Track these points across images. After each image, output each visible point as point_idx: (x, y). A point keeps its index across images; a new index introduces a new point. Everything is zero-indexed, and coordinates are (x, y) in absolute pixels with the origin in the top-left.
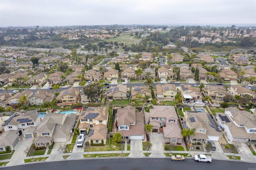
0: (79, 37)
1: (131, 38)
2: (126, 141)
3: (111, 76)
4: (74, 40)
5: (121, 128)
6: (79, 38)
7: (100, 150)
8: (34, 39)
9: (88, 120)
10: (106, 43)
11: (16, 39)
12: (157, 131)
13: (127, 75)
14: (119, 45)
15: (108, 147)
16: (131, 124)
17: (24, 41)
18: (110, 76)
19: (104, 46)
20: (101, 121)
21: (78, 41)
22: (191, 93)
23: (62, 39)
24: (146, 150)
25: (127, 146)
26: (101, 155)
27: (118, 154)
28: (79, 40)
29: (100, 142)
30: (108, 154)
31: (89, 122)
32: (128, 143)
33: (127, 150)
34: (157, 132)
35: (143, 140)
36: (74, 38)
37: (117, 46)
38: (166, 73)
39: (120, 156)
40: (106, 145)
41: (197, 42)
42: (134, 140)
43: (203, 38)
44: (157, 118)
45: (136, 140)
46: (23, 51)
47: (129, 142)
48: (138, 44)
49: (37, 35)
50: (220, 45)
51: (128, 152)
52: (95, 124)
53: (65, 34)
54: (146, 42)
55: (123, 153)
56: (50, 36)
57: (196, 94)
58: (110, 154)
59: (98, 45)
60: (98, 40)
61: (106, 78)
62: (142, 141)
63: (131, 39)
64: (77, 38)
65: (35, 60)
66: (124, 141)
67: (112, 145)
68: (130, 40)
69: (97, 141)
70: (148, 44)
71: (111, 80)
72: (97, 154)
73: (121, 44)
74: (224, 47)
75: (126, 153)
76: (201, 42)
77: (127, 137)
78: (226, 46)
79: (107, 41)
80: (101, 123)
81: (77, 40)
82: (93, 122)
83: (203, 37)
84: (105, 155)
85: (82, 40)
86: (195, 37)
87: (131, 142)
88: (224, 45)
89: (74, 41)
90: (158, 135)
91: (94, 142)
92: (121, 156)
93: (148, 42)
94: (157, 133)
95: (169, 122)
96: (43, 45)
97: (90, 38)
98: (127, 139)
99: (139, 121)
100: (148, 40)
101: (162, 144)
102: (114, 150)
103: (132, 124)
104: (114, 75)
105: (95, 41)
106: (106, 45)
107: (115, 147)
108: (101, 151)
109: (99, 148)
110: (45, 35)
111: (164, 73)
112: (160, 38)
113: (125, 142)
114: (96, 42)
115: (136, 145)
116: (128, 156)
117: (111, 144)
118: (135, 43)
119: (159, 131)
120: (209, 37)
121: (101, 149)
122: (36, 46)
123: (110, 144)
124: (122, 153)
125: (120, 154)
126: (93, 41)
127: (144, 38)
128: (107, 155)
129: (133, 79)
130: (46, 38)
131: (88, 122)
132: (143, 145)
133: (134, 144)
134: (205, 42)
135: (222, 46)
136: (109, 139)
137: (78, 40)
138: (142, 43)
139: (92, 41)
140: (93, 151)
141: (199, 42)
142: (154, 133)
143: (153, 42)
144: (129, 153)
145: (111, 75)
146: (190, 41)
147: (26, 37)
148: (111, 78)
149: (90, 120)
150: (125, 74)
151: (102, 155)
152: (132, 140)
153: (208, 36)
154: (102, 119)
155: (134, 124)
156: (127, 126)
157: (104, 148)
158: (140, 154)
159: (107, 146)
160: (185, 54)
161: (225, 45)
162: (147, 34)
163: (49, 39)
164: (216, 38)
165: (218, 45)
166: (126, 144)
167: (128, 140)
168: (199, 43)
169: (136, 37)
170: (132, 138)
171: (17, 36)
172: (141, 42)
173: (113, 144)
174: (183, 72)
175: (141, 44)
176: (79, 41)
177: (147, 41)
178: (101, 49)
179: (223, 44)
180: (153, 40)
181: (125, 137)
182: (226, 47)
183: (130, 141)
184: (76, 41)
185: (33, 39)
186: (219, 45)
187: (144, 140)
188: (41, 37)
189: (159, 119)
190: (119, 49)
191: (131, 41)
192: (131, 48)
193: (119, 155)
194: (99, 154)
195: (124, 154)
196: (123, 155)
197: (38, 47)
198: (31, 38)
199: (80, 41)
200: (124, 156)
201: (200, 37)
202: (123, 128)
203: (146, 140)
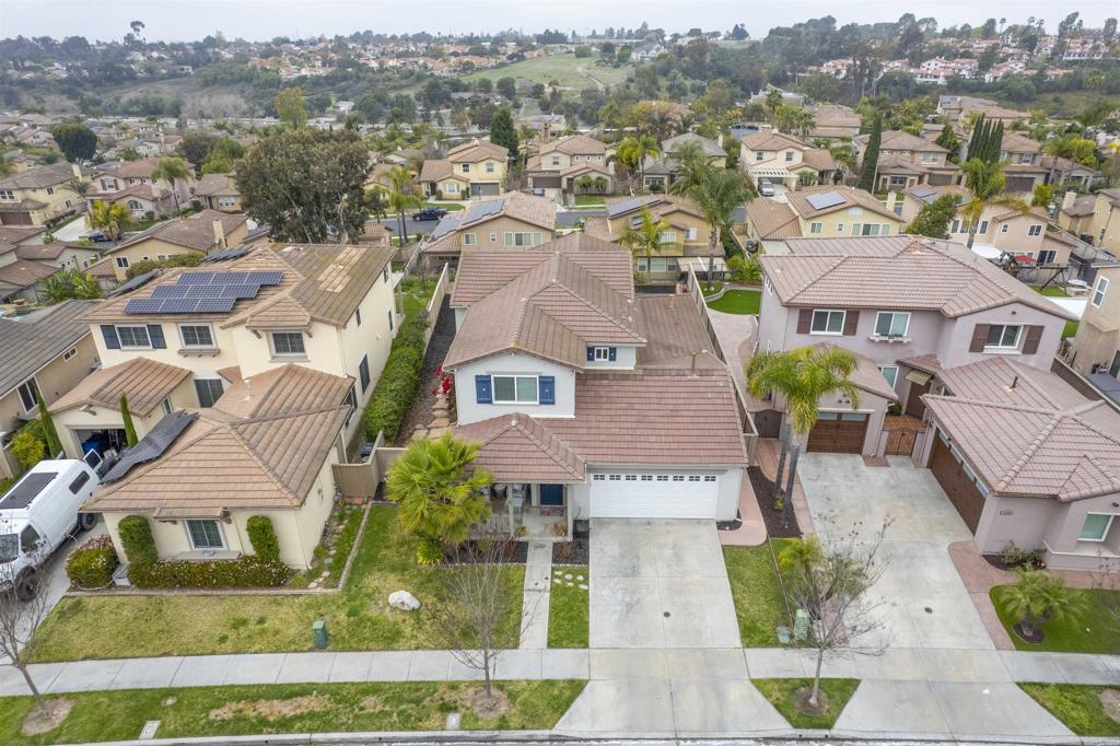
0: (331, 66)
1: (581, 67)
2: (540, 532)
3: (465, 175)
4: (305, 78)
5: (483, 386)
6: (330, 70)
7: (223, 639)
8: (115, 76)
9: (172, 334)
10: (457, 86)
11: (28, 76)
12: (862, 439)
13: (556, 168)
14: (521, 94)
15: (326, 600)
16: (590, 366)
17: (66, 86)
18: (458, 170)
19: (449, 99)
20: (287, 341)
21: (322, 81)
22: (1000, 227)
23: (248, 78)
24: (777, 644)
25: (554, 589)
26: (219, 704)
27: (432, 687)
28: (330, 81)
29: (236, 542)
30: (303, 690)
31: (181, 352)
32: (560, 555)
33: (550, 645)
34: (858, 450)
35: (722, 525)
36: (304, 72)
37: (510, 99)
38: (789, 157)
39: (453, 720)
40: (312, 575)
41: (906, 80)
42: (627, 521)
43: (933, 62)
44: (854, 314)
45: (649, 522)
46: (37, 115)
47: (574, 549)
48: (613, 90)
49: (133, 62)
50: (1026, 87)
51: (563, 664)
52: (233, 374)
53: (267, 58)
54: (655, 82)
55: (501, 685)
56: (195, 65)
57: (1035, 231)
58: (335, 691)
59: (418, 99)
60: (420, 78)
61: (433, 185)
62: (713, 541)
63: (580, 69)
64: (322, 72)
65: (77, 136)
66: (521, 530)
67: (372, 581)
68: (577, 73)
69: (205, 532)
70: (663, 89)
71: (465, 195)
72: (170, 692)
73: (531, 90)
74: (1050, 97)
75: (537, 675)
76: (924, 80)
77: (553, 496)
78: (1058, 95)
79: (465, 80)
80: (289, 358)
81: (318, 77)
82: (217, 353)
83: (933, 57)
84: (264, 708)
85: (345, 78)
86: (892, 60)
87: (601, 549)
88: (1047, 91)
89: (303, 86)
90: (877, 476)
91: (176, 543)
92: (469, 722)
93: (664, 82)
94: (859, 458)
95: (977, 357)
96: (151, 104)
97: (382, 70)
98: (556, 519)
99: (669, 348)
100: (665, 73)
101: (951, 572)
102: (390, 639)
103: (601, 364)
104: (483, 167)
105: (404, 82)
106: (455, 96)
107: (402, 597)
108: (229, 645)
109: (219, 609)
110: (171, 62)
111: (782, 155)
112: (720, 63)
113: (525, 545)
114: (407, 86)
115: (655, 576)
116: (561, 728)
117: (368, 562)
118: (601, 87)
119: (875, 436)
120: (967, 55)
121: (240, 623)
122: (119, 109)
123: (353, 570)
124: (487, 684)
125: (454, 686)
126: (395, 84)
127: (642, 62)
128: (286, 709)
129: (593, 189)
130: (173, 75)
131: (172, 352)
132: (734, 576)
133: (634, 572)
134: (947, 77)
135: (1038, 93)
136: (355, 517)
137: (327, 78)
138: (632, 85)
139: (391, 83)
140: (132, 645)
141: (919, 80)
142: (830, 460)
143: (689, 83)
144: (577, 686)
145: (466, 166)
146: (871, 74)
147: (78, 69)
148: (463, 187)
149: (190, 335)
150: (547, 165)
151: (225, 713)
152: (602, 522)
153: (962, 51)
154: (298, 317)
155: (626, 362)
156: (548, 370)
157: (284, 610)
158: (720, 695)
159: (315, 588)
160: (871, 102)
161: (1054, 87)
162: (658, 50)
163: (186, 79)
164: (1004, 60)
165: (1019, 86)
166: (538, 573)
167: (559, 529)
168: (917, 85)
169: (606, 59)
170: (602, 499)
171: (33, 64)
172: (631, 80)
173: (393, 569)
174: (892, 150)
175: (628, 87)
176: (329, 84)
177: (658, 77)
178: (433, 112)
179: (1043, 87)
180: (686, 73)
181: (527, 489)
182: (1056, 100)
183: (581, 533)
184: (317, 82)
185: (109, 79)
186: (1023, 90)
187: (734, 525)
188: (150, 70)
189: (868, 327)
190: (522, 110)
191: (582, 76)
192: (580, 106)
193: (446, 708)
194: (183, 696)
195: (512, 696)
196: (503, 709)
197: (131, 110)
198: (101, 73)
199: (333, 85)
200: (503, 724)
201: (917, 60)
202: (506, 388)
203: (755, 530)
